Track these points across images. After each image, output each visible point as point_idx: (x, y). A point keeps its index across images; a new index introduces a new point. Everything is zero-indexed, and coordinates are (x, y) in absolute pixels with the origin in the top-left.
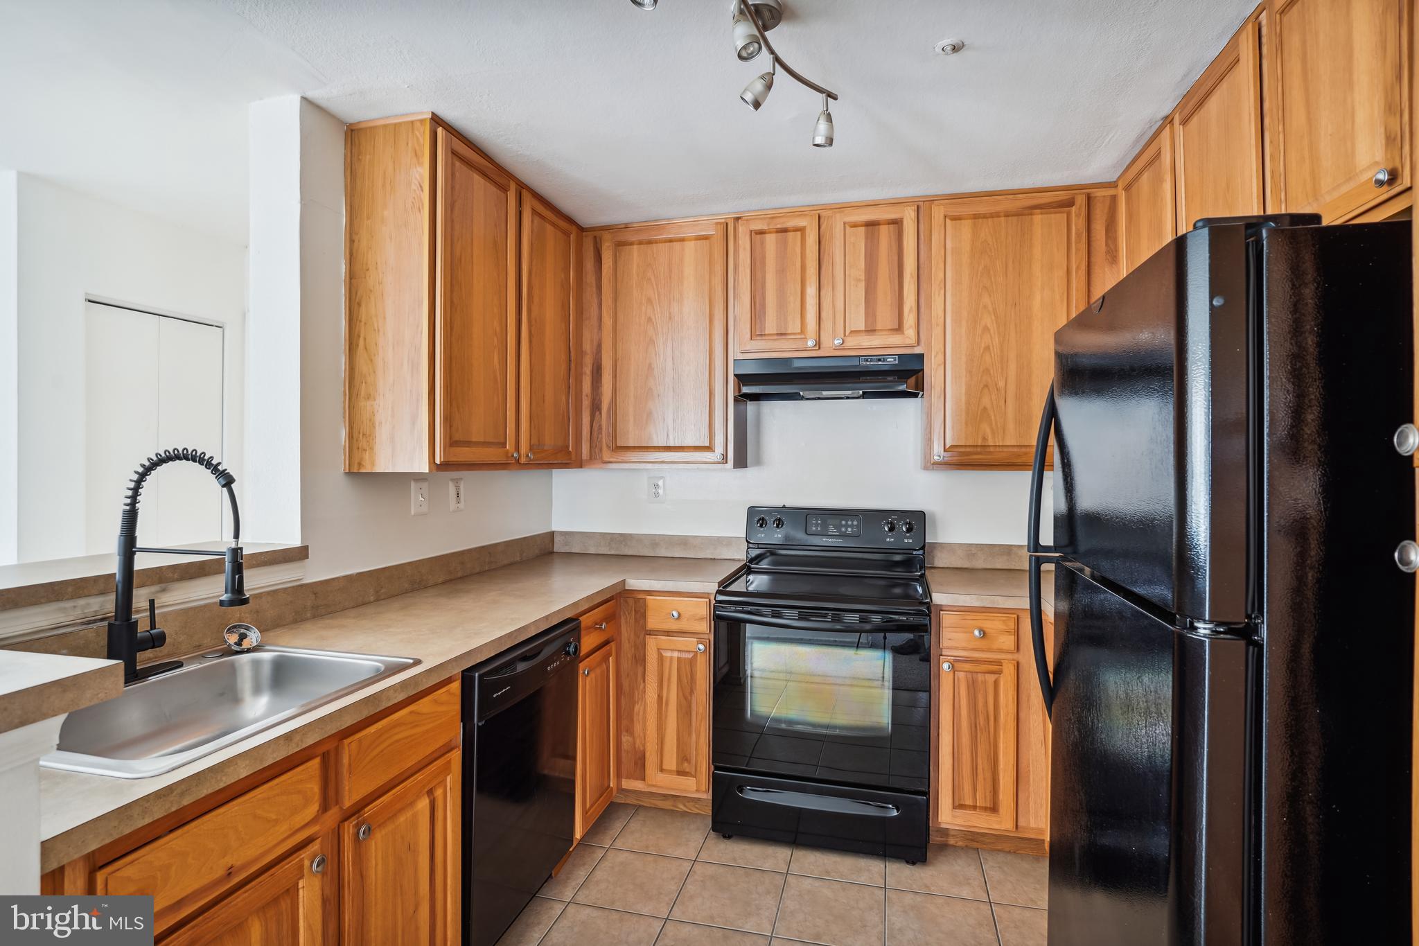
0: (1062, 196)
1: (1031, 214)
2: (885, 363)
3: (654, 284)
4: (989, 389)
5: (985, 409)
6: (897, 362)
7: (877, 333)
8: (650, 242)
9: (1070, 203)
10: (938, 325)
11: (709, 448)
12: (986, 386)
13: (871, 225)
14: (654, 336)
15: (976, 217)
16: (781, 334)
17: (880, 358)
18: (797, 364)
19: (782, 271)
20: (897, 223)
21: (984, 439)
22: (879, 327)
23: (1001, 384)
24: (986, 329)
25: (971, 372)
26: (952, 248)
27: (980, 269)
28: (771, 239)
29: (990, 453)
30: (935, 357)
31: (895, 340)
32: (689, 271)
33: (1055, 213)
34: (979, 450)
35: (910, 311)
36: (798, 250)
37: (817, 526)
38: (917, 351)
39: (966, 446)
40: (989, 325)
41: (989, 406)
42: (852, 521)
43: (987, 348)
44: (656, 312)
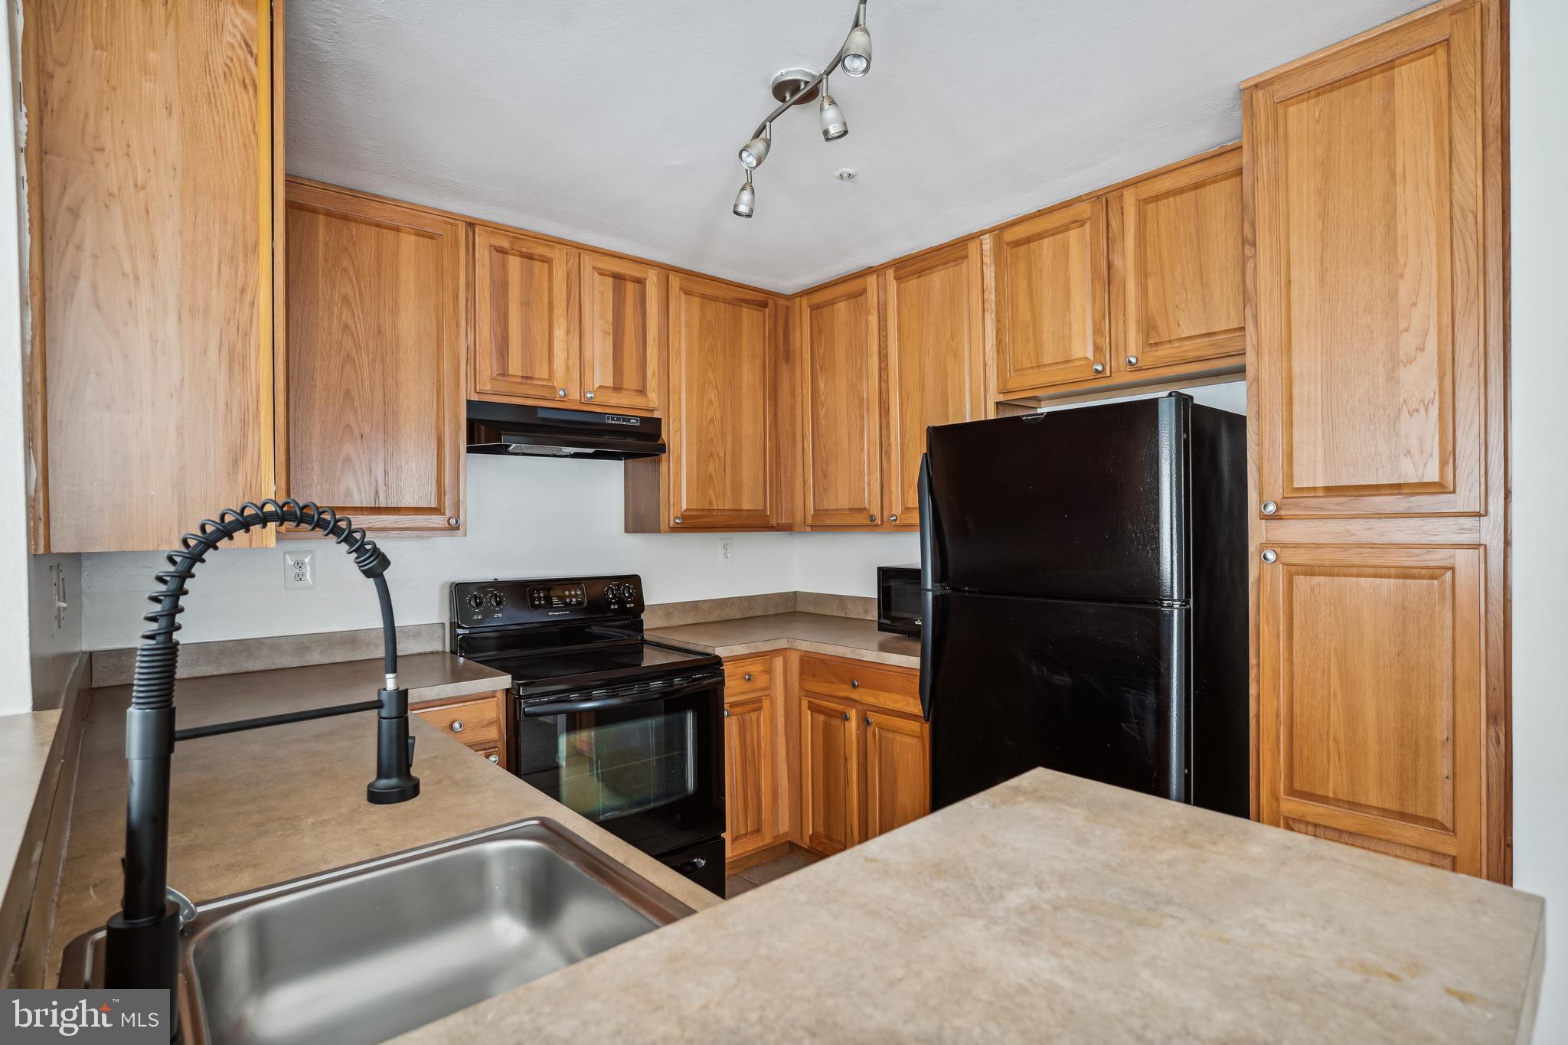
0: (759, 297)
1: (741, 306)
2: (628, 424)
3: (354, 279)
4: (713, 458)
5: (711, 475)
6: (639, 424)
7: (624, 392)
8: (345, 218)
9: (764, 305)
10: (675, 392)
11: (437, 510)
12: (711, 455)
13: (618, 278)
14: (354, 352)
15: (703, 296)
16: (527, 378)
17: (626, 418)
18: (541, 414)
19: (526, 304)
20: (640, 282)
21: (711, 503)
22: (626, 385)
23: (722, 454)
24: (711, 402)
25: (700, 441)
26: (686, 321)
27: (706, 346)
28: (514, 263)
29: (713, 516)
30: (673, 422)
31: (638, 401)
32: (408, 272)
33: (756, 310)
34: (706, 513)
35: (654, 374)
36: (546, 284)
37: (539, 600)
38: (656, 415)
39: (697, 510)
40: (713, 399)
41: (713, 474)
42: (575, 591)
43: (712, 420)
44: (357, 318)
